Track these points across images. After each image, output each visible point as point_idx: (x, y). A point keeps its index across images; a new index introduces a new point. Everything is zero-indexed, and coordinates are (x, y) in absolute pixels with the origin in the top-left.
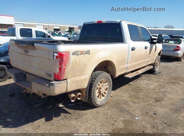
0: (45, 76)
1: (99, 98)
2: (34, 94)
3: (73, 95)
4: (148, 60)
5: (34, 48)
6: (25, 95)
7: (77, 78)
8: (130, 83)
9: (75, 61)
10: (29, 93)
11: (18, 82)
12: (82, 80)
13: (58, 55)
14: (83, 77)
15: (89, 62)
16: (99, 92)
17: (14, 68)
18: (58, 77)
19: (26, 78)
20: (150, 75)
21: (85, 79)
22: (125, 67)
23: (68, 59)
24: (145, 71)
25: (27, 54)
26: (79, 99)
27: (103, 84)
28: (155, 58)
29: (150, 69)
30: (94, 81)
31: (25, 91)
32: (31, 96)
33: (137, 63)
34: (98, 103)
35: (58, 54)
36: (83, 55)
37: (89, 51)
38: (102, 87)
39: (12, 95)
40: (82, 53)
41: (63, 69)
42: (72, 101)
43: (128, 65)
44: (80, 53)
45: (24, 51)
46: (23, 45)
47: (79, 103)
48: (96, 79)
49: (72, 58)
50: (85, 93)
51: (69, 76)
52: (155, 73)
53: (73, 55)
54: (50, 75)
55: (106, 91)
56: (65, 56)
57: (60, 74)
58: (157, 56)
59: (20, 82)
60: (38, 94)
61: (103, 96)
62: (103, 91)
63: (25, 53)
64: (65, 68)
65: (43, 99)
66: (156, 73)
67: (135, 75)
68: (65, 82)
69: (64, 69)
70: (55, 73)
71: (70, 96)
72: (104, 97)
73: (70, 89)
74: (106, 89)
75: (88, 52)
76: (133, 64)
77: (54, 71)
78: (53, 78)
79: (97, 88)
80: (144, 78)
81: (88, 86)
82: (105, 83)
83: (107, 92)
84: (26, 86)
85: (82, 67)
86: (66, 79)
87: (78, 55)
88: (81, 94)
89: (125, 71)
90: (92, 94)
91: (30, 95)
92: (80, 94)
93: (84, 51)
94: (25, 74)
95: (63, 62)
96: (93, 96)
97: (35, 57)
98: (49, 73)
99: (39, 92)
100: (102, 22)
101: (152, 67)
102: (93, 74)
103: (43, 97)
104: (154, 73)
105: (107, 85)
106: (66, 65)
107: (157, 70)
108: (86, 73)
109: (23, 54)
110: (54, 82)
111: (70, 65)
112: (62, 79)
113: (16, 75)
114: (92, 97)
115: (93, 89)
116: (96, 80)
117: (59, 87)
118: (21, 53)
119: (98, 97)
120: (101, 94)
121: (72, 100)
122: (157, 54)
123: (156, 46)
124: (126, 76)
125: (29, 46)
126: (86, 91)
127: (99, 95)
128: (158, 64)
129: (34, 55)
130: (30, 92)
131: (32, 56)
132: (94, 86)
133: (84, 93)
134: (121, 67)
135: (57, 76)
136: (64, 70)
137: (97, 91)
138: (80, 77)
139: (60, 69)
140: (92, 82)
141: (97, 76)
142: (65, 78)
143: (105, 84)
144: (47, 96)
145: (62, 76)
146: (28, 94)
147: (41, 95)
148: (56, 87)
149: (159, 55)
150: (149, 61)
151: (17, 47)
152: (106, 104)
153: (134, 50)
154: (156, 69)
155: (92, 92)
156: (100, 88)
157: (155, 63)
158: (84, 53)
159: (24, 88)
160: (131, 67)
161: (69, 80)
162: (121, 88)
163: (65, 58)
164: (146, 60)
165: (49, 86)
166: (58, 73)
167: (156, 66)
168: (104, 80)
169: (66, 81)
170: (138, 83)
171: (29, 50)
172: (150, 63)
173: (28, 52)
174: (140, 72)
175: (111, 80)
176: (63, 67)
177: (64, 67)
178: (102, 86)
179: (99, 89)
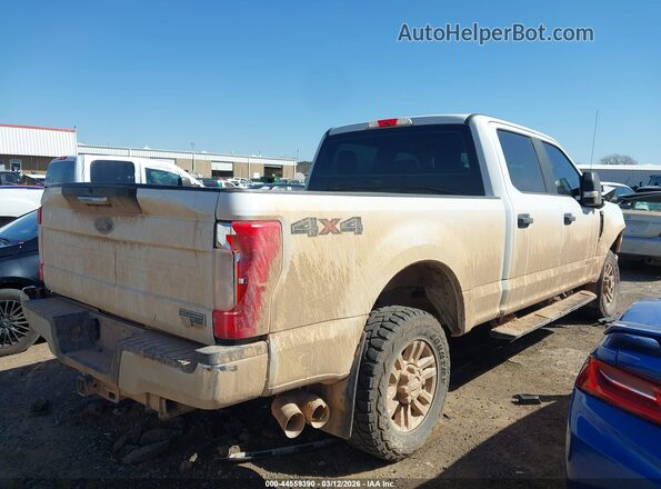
0: (178, 326)
1: (399, 423)
2: (128, 403)
3: (292, 409)
4: (577, 266)
5: (138, 210)
6: (91, 408)
7: (312, 334)
8: (512, 359)
9: (302, 258)
10: (107, 397)
11: (64, 352)
12: (328, 342)
13: (234, 233)
14: (333, 330)
15: (358, 263)
16: (400, 396)
17: (55, 295)
18: (231, 325)
19: (98, 336)
20: (585, 328)
21: (341, 339)
22: (496, 291)
23: (276, 248)
24: (569, 311)
25: (109, 236)
26: (316, 425)
27: (412, 361)
28: (600, 260)
29: (585, 303)
30: (380, 349)
31: (89, 390)
32: (115, 411)
33: (540, 277)
34: (398, 444)
35: (236, 228)
36: (336, 236)
37: (359, 218)
38: (409, 375)
39: (43, 409)
40: (331, 226)
41: (252, 290)
42: (291, 434)
43: (510, 285)
44: (321, 227)
45: (96, 225)
46: (94, 199)
47: (316, 444)
48: (385, 339)
49: (293, 245)
50: (343, 397)
51: (279, 325)
52: (605, 322)
53: (297, 232)
54: (197, 321)
55: (424, 393)
56: (262, 238)
57: (242, 315)
58: (608, 256)
59: (73, 354)
60: (145, 403)
61: (416, 412)
62: (414, 389)
63: (97, 233)
64: (263, 289)
65: (166, 425)
66: (607, 319)
67: (533, 327)
68: (259, 348)
69: (260, 290)
70: (219, 306)
71: (282, 413)
72: (420, 419)
73: (280, 382)
74: (428, 384)
75: (354, 225)
76: (527, 280)
77: (214, 303)
78: (208, 331)
79: (392, 380)
80: (563, 339)
81: (353, 369)
82: (421, 357)
83: (429, 396)
84: (96, 369)
85: (331, 287)
86: (264, 338)
87: (315, 233)
88: (324, 405)
89: (498, 311)
90: (372, 405)
91: (113, 406)
92: (320, 402)
93: (337, 220)
94: (96, 320)
95: (256, 263)
96: (376, 414)
97: (140, 244)
98: (193, 309)
99: (148, 394)
100: (398, 123)
101: (593, 296)
102: (373, 319)
103: (164, 415)
104: (601, 320)
105: (431, 366)
106: (266, 274)
107: (609, 307)
108: (344, 311)
109: (90, 237)
110: (212, 349)
111: (284, 276)
112: (249, 334)
113: (57, 325)
114: (372, 416)
115: (374, 382)
116: (386, 345)
117: (235, 368)
118: (83, 235)
119: (393, 418)
120: (405, 406)
121: (290, 428)
122: (606, 248)
123: (602, 216)
124: (500, 329)
125: (115, 200)
126: (347, 390)
127: (398, 410)
128: (613, 284)
129: (133, 239)
130: (112, 395)
131: (125, 242)
132: (377, 369)
133: (339, 397)
134: (483, 291)
135: (226, 322)
136: (258, 297)
137: (391, 391)
138: (321, 326)
139: (242, 290)
140: (371, 354)
141: (389, 325)
142: (259, 333)
143: (422, 363)
144: (183, 410)
145: (250, 322)
146: (106, 406)
147: (155, 405)
148: (223, 369)
149: (614, 252)
150: (581, 271)
151: (71, 211)
152: (428, 446)
153: (527, 225)
154: (608, 305)
155: (373, 395)
156: (404, 380)
157: (600, 280)
158: (338, 226)
159: (89, 379)
160: (518, 293)
161: (276, 342)
162: (479, 380)
163: (262, 246)
164: (569, 268)
165: (192, 368)
166: (233, 311)
167: (606, 291)
168: (419, 345)
169: (262, 343)
170: (542, 358)
171: (114, 219)
172: (583, 280)
173: (110, 227)
174: (552, 313)
175: (446, 347)
176: (255, 282)
177: (260, 285)
178: (411, 371)
179: (400, 384)
